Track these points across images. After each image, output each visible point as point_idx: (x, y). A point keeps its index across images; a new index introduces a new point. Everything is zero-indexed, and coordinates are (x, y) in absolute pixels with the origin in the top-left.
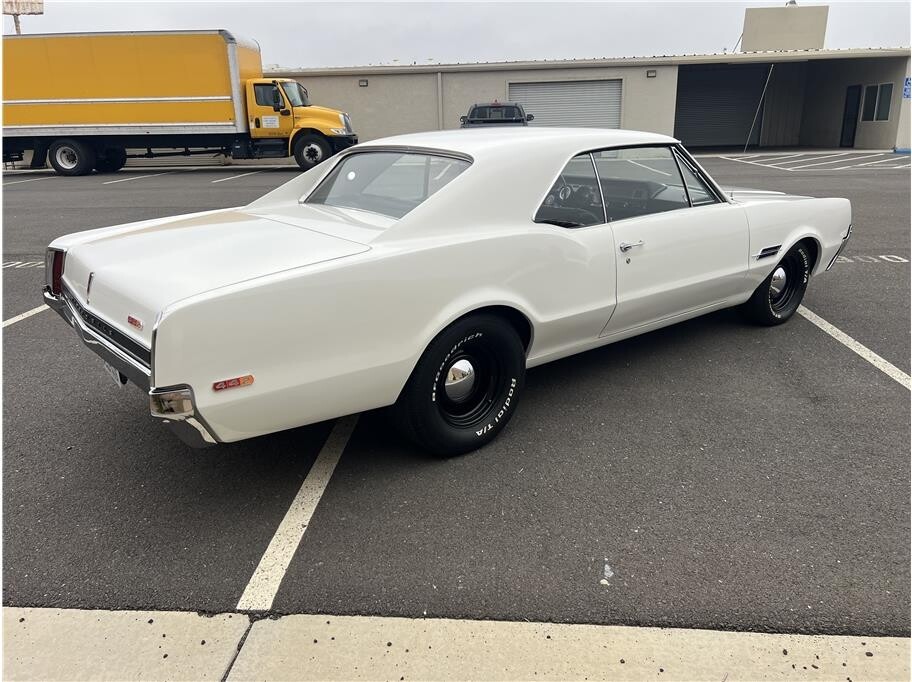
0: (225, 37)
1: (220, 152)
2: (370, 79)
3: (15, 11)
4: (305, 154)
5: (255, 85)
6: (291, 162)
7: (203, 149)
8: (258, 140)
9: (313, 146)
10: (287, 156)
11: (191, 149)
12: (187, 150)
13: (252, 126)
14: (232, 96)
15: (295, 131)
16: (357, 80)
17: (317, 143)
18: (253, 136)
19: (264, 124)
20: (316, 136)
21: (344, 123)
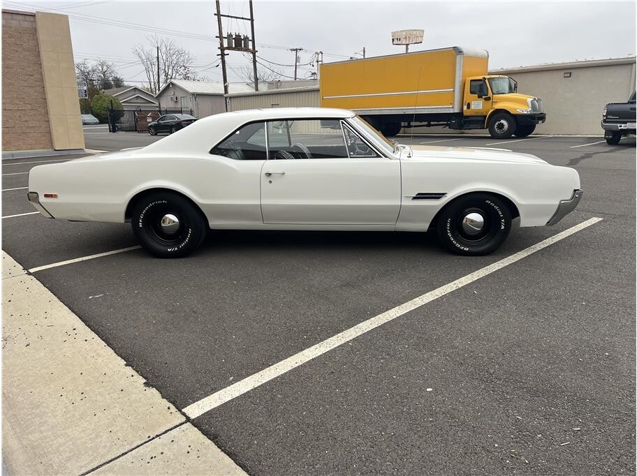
0: (457, 51)
1: (447, 125)
2: (573, 71)
3: (407, 42)
4: (496, 126)
5: (471, 81)
6: (486, 132)
7: (436, 123)
8: (468, 117)
9: (502, 121)
10: (483, 128)
11: (432, 123)
12: (429, 123)
13: (465, 108)
14: (454, 88)
15: (491, 111)
16: (562, 73)
17: (505, 119)
18: (465, 114)
19: (473, 107)
20: (506, 115)
21: (530, 106)
